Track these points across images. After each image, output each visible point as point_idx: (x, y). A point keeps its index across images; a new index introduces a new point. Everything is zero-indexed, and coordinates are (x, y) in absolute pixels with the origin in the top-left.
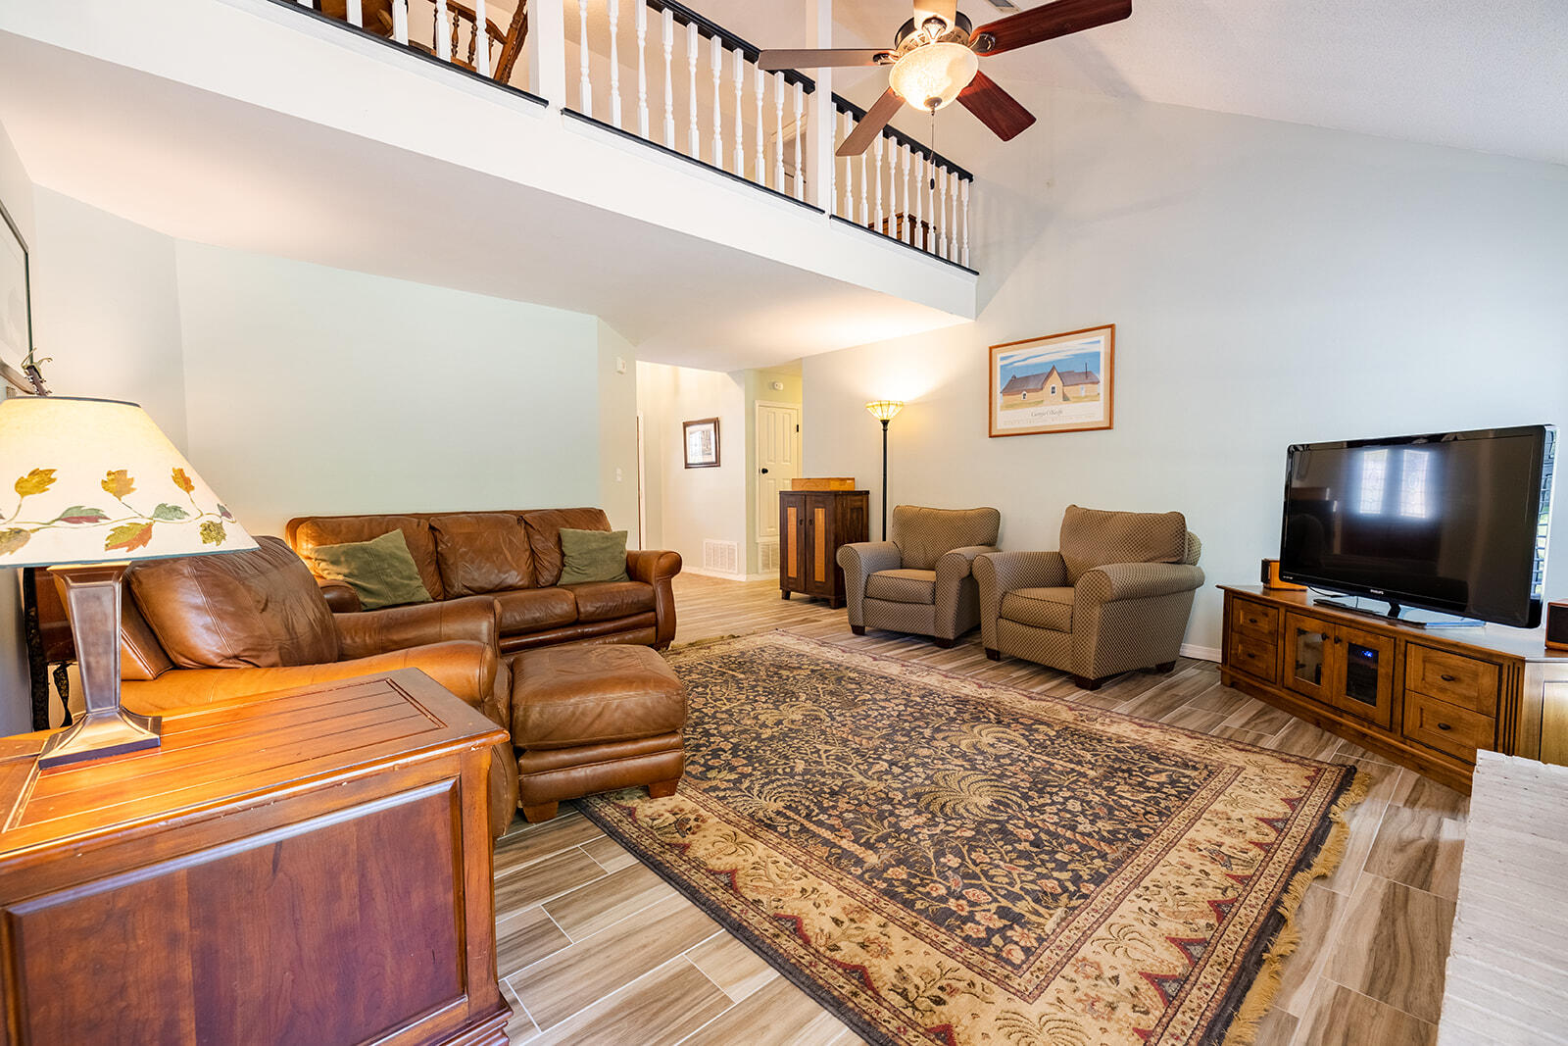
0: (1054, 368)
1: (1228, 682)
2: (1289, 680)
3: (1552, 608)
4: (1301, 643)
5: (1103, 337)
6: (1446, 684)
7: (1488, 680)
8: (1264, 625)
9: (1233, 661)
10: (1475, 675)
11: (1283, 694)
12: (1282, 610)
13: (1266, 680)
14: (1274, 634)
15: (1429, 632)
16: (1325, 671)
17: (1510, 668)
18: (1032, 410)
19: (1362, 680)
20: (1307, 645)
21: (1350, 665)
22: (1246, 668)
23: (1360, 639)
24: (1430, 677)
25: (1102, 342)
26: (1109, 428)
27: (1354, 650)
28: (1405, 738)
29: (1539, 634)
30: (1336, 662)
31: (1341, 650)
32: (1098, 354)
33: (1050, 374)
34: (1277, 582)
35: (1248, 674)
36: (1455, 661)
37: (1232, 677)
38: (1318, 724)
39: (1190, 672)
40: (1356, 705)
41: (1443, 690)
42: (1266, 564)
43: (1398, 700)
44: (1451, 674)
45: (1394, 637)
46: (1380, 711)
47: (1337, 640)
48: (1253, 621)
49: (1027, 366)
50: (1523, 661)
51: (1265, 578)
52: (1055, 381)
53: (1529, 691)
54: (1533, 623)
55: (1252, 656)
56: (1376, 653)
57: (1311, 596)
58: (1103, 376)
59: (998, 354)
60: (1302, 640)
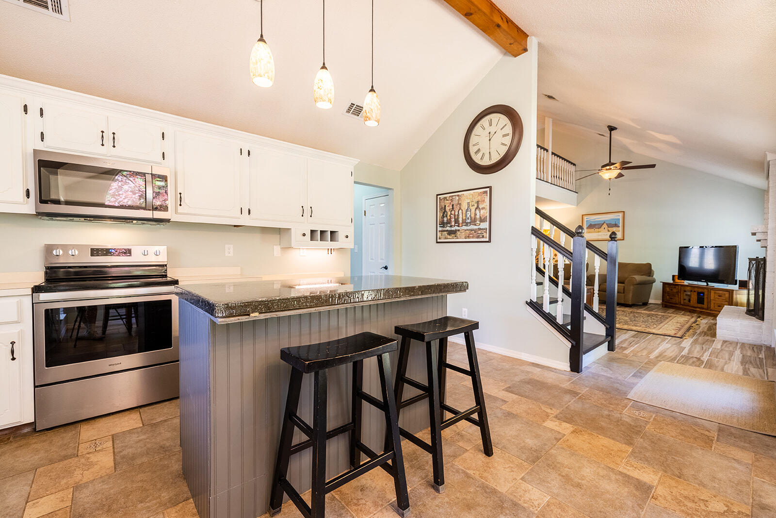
0: (604, 222)
1: (664, 306)
2: (682, 303)
3: (739, 281)
4: (685, 295)
5: (621, 215)
6: (719, 297)
7: (727, 295)
8: (675, 290)
9: (666, 301)
10: (725, 294)
11: (681, 306)
12: (680, 286)
13: (676, 304)
14: (677, 292)
15: (715, 287)
16: (692, 299)
17: (731, 292)
18: (597, 234)
19: (701, 300)
20: (686, 295)
21: (698, 297)
22: (670, 301)
23: (700, 290)
24: (716, 296)
25: (621, 216)
26: (623, 240)
27: (699, 293)
28: (711, 310)
29: (738, 285)
30: (694, 297)
31: (696, 294)
32: (619, 219)
33: (603, 224)
34: (677, 280)
35: (670, 303)
36: (721, 292)
37: (665, 305)
38: (690, 312)
39: (651, 305)
40: (699, 305)
41: (718, 299)
42: (673, 276)
43: (709, 302)
44: (720, 295)
45: (707, 289)
46: (705, 306)
47: (695, 291)
48: (671, 290)
49: (595, 221)
50: (733, 290)
51: (673, 279)
52: (605, 226)
53: (734, 296)
54: (736, 284)
55: (671, 299)
56: (703, 293)
57: (686, 282)
58: (621, 225)
59: (585, 217)
60: (685, 293)
